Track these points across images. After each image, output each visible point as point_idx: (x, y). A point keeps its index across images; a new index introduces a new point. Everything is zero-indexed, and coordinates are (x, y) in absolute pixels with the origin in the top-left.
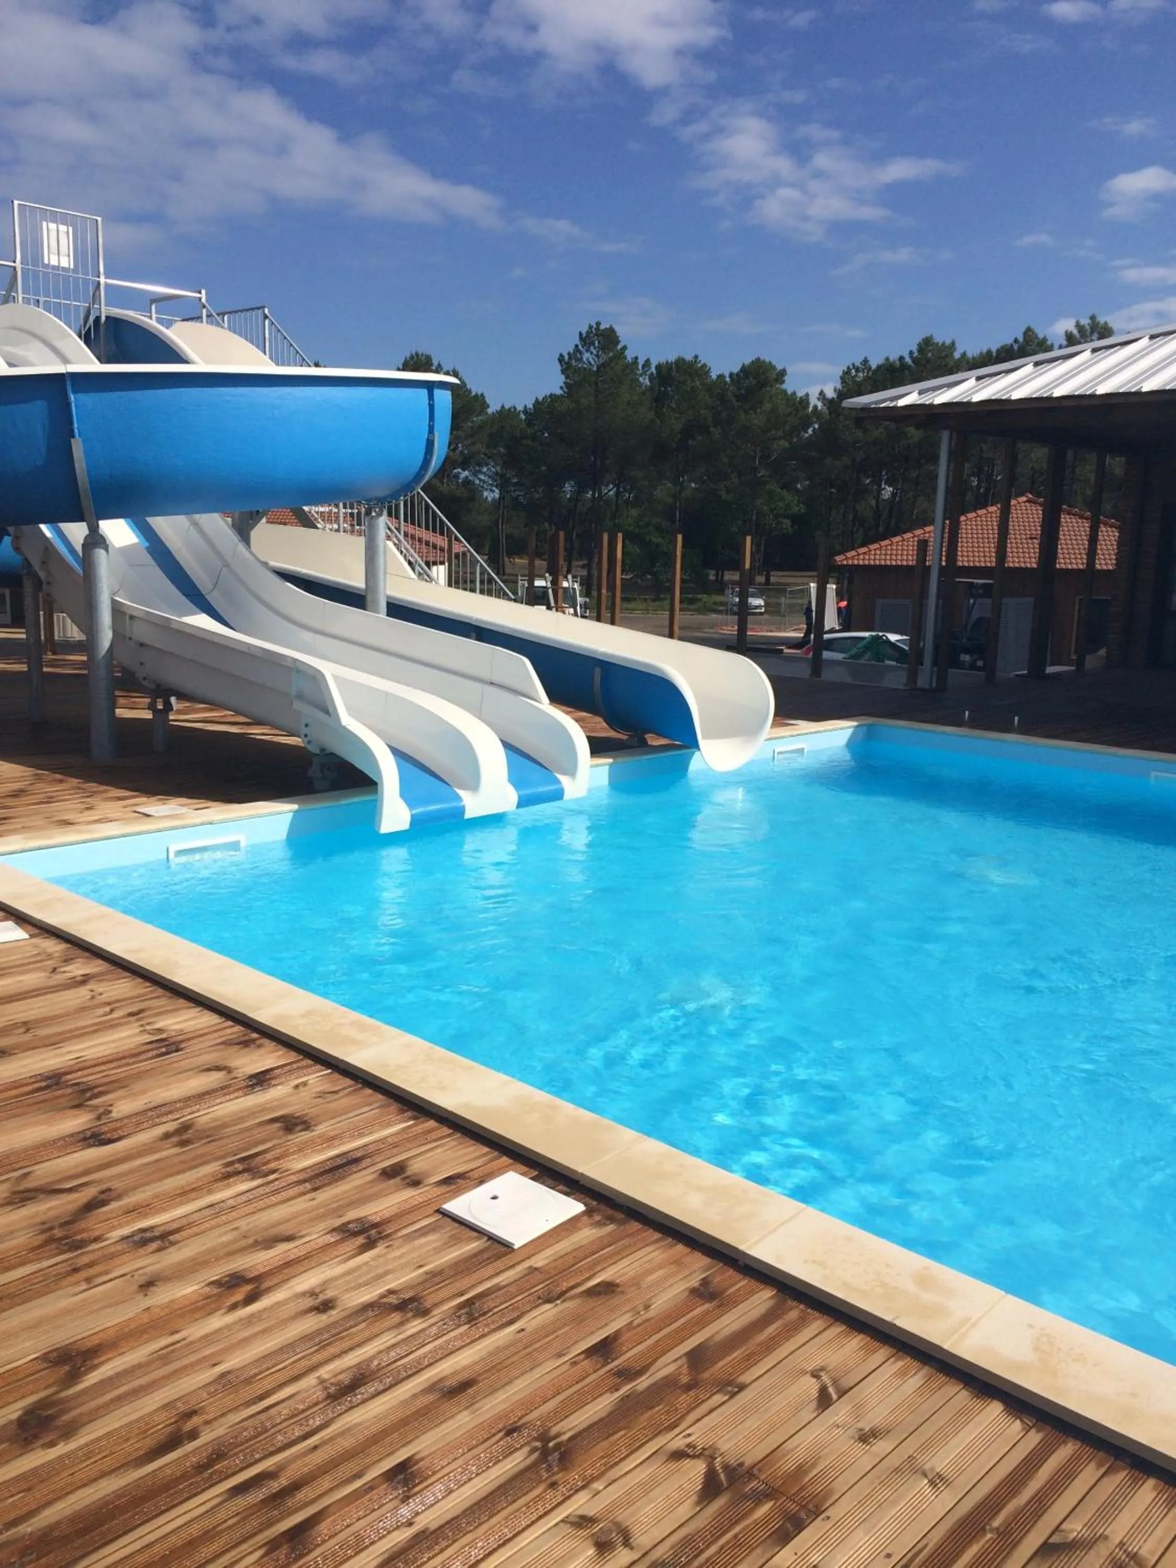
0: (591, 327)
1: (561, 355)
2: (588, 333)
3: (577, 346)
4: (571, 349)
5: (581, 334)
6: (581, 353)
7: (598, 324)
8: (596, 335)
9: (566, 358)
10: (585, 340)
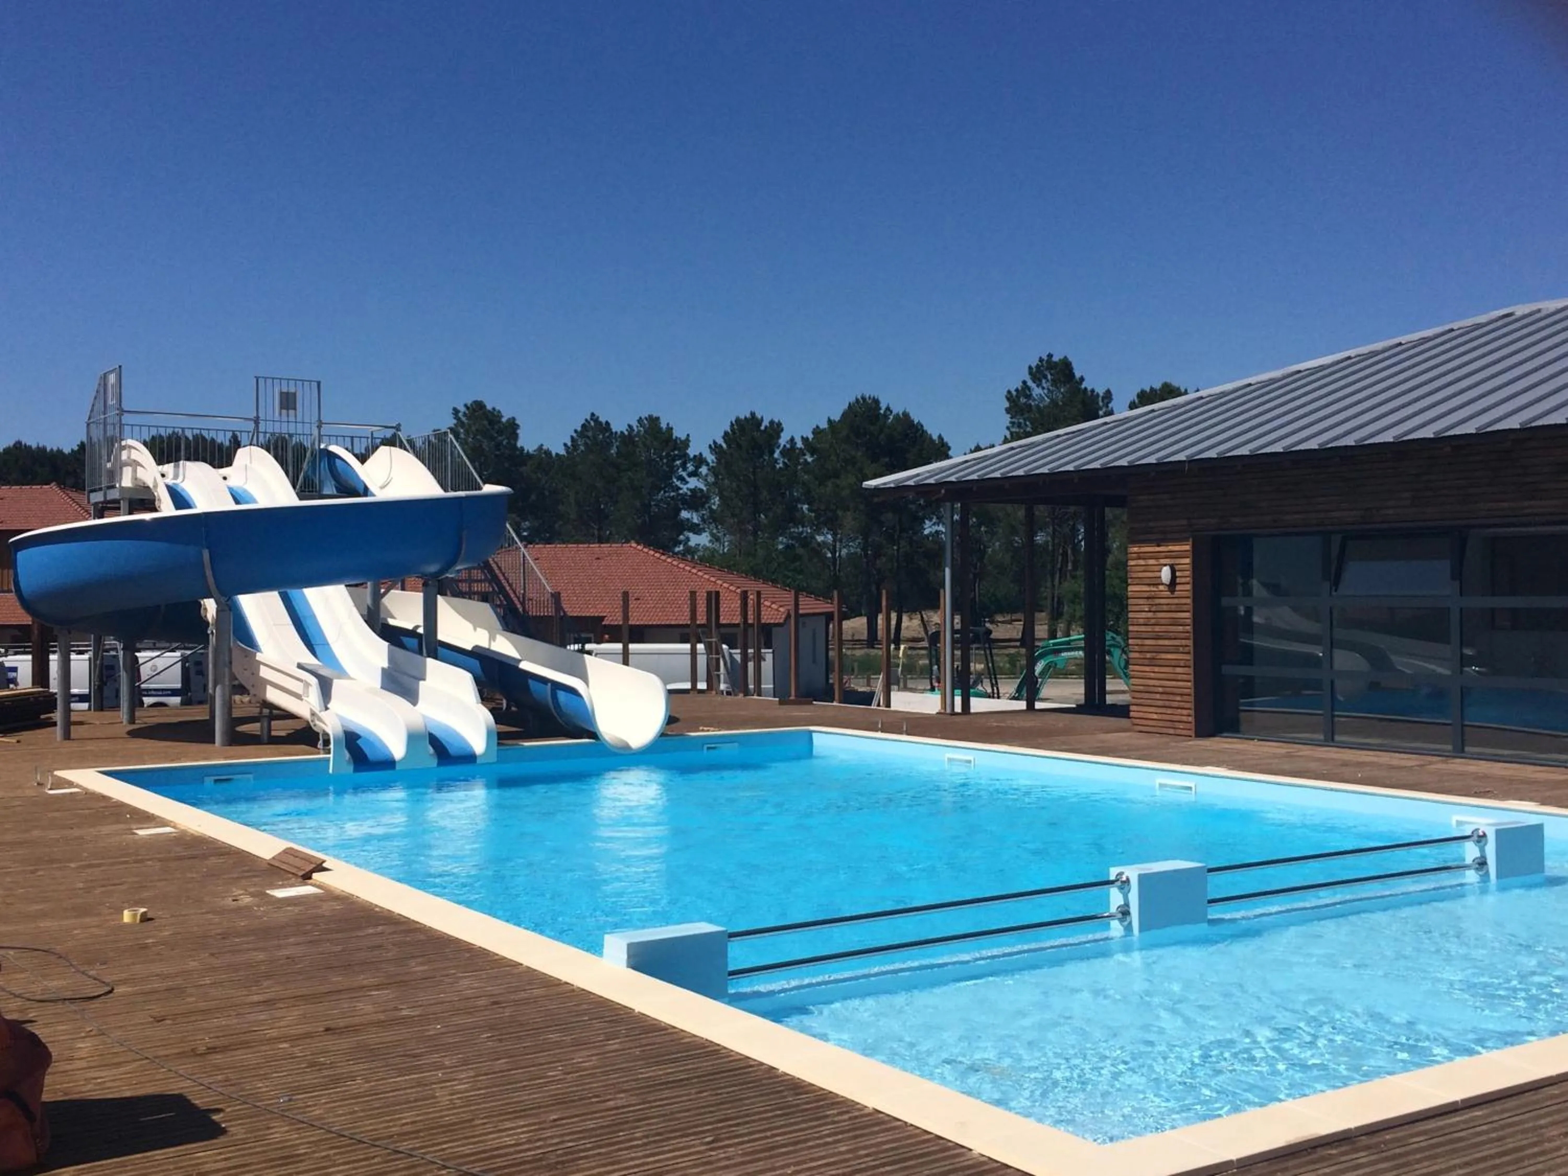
0: (1041, 360)
1: (1009, 392)
2: (1038, 367)
3: (1024, 382)
4: (1019, 385)
5: (1030, 368)
6: (1029, 388)
7: (1050, 356)
8: (1047, 369)
9: (1014, 393)
10: (1037, 374)
